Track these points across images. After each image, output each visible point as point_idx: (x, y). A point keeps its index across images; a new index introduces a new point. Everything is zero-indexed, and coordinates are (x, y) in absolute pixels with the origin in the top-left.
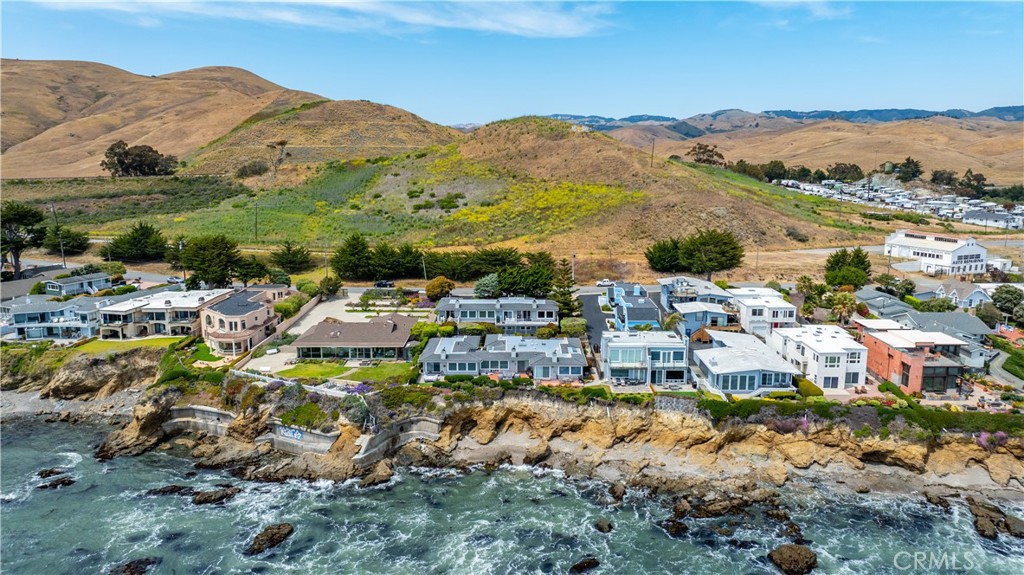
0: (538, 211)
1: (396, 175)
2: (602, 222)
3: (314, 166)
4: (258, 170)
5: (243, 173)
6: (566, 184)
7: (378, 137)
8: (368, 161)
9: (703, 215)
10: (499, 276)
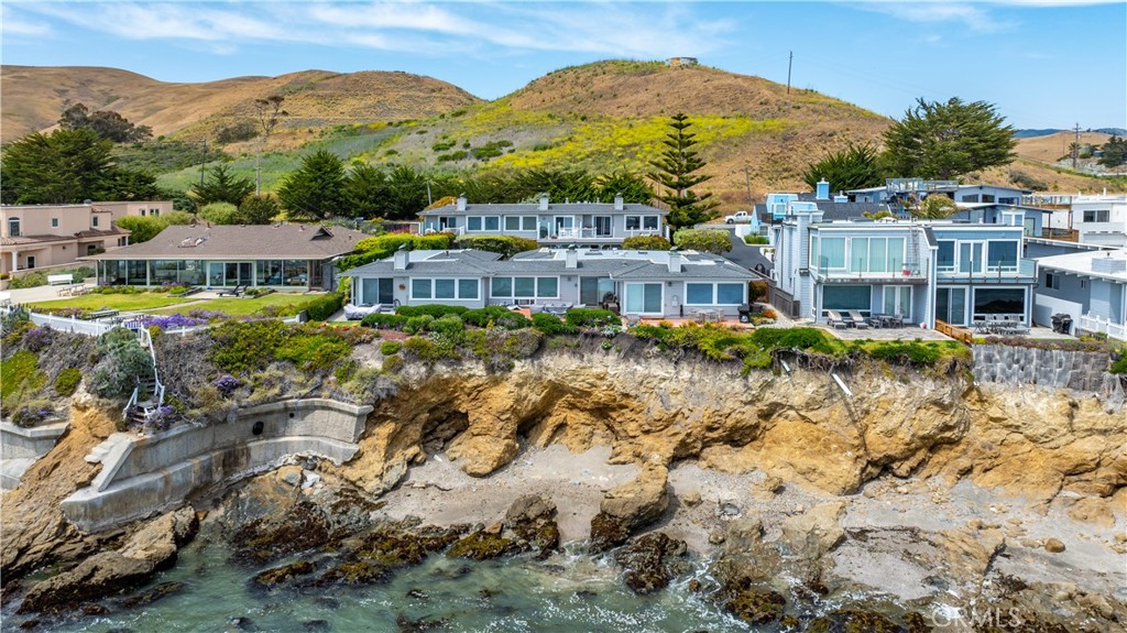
0: (620, 149)
1: (422, 133)
3: (318, 130)
5: (225, 138)
8: (390, 124)
10: (552, 195)
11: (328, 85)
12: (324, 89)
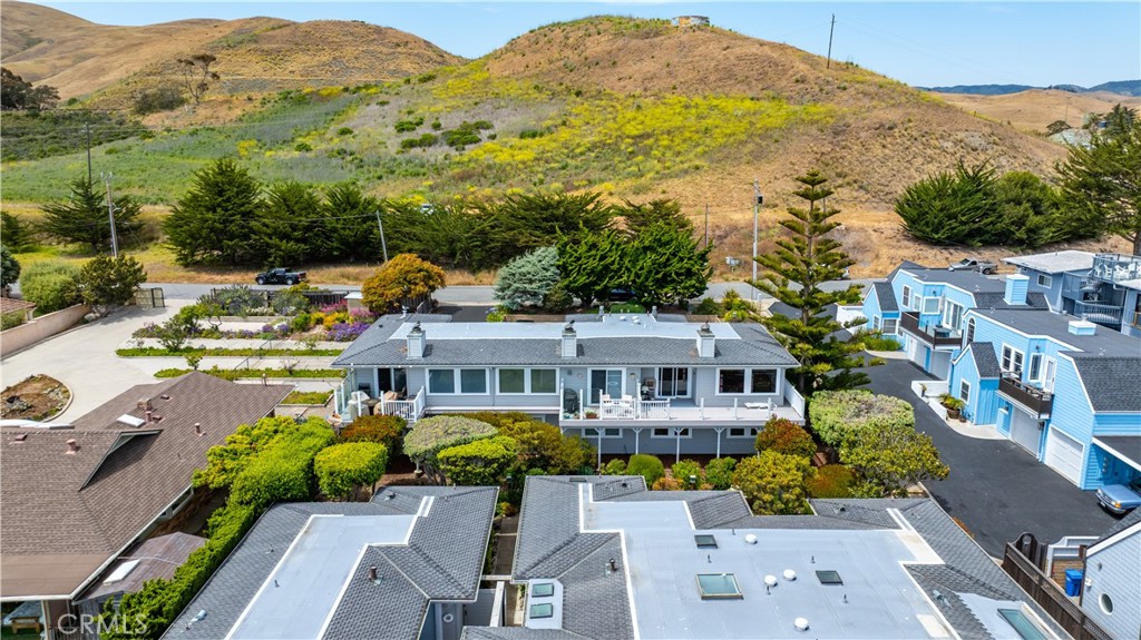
0: (630, 141)
1: (382, 104)
2: (757, 157)
3: (258, 96)
4: (169, 102)
5: (146, 106)
6: (671, 98)
7: (372, 68)
8: (346, 90)
9: (948, 145)
10: (562, 253)
11: (274, 36)
12: (269, 42)
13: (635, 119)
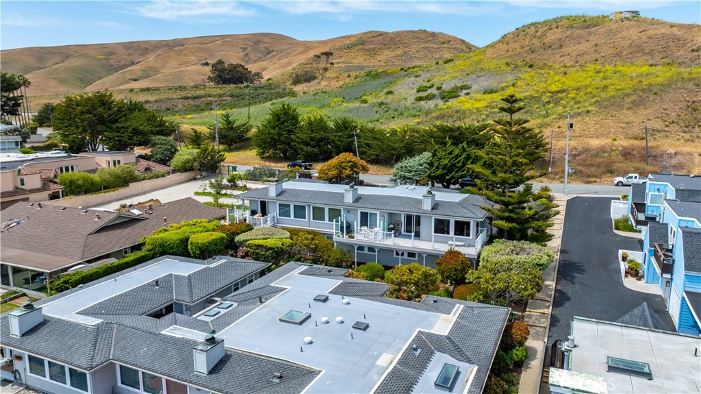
1: (417, 76)
3: (353, 74)
4: (308, 78)
5: (297, 81)
7: (426, 57)
8: (402, 69)
11: (373, 41)
12: (370, 44)
13: (559, 80)
